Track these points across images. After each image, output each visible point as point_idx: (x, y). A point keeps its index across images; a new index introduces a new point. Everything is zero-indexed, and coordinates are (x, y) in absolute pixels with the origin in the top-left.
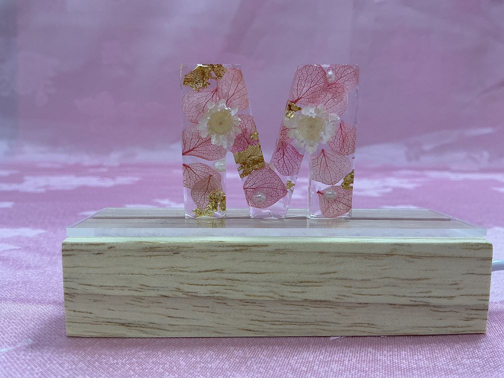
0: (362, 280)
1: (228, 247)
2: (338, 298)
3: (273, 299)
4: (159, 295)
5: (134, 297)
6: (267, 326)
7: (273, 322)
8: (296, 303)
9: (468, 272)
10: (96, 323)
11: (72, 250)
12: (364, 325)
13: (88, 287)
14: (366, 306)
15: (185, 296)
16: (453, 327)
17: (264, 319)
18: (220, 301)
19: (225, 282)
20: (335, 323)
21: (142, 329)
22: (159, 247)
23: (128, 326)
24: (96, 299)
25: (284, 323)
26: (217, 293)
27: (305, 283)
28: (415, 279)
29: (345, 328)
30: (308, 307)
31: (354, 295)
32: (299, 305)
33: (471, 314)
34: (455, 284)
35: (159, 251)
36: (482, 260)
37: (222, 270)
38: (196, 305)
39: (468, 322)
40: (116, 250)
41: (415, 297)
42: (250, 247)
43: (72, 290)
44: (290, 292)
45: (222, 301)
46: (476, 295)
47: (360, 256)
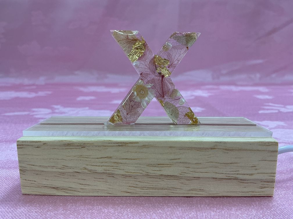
0: (196, 163)
1: (114, 143)
2: (181, 174)
3: (142, 174)
4: (74, 171)
5: (60, 172)
6: (138, 190)
7: (142, 188)
8: (156, 177)
9: (262, 159)
10: (38, 187)
11: (23, 145)
12: (198, 190)
13: (32, 167)
14: (198, 179)
15: (89, 172)
16: (253, 192)
17: (137, 186)
18: (110, 175)
19: (113, 164)
20: (180, 189)
21: (65, 191)
22: (73, 144)
23: (57, 189)
24: (38, 173)
25: (149, 188)
26: (108, 170)
27: (161, 165)
28: (229, 163)
29: (186, 192)
30: (163, 179)
31: (191, 173)
32: (158, 178)
33: (264, 185)
34: (254, 166)
35: (73, 146)
36: (271, 152)
37: (111, 157)
38: (96, 177)
39: (262, 189)
40: (48, 145)
41: (229, 174)
42: (128, 143)
43: (24, 168)
44: (152, 170)
45: (112, 175)
46: (267, 173)
47: (194, 149)
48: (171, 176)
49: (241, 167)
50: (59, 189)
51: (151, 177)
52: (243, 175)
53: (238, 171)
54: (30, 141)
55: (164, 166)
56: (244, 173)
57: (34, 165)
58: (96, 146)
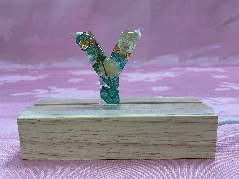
0: (154, 134)
1: (91, 119)
2: (143, 142)
3: (113, 143)
4: (61, 141)
5: (50, 142)
6: (111, 154)
7: (114, 153)
8: (124, 144)
9: (206, 130)
10: (35, 154)
11: (22, 122)
12: (156, 154)
13: (30, 138)
14: (157, 146)
15: (73, 142)
16: (199, 155)
17: (110, 152)
18: (89, 144)
19: (90, 136)
20: (143, 153)
21: (55, 156)
22: (60, 120)
23: (49, 155)
24: (34, 143)
25: (119, 153)
26: (87, 140)
27: (128, 135)
28: (180, 133)
29: (147, 156)
30: (129, 146)
31: (151, 141)
32: (125, 145)
33: (208, 149)
34: (200, 135)
35: (60, 122)
36: (213, 124)
37: (89, 130)
38: (78, 146)
39: (206, 153)
40: (41, 122)
41: (180, 141)
42: (102, 119)
43: (23, 139)
44: (121, 139)
45: (90, 144)
46: (210, 140)
47: (153, 123)
48: (136, 143)
49: (189, 135)
50: (51, 155)
51: (121, 144)
52: (191, 142)
53: (187, 139)
54: (27, 119)
55: (130, 136)
56: (192, 140)
57: (31, 137)
58: (78, 122)
